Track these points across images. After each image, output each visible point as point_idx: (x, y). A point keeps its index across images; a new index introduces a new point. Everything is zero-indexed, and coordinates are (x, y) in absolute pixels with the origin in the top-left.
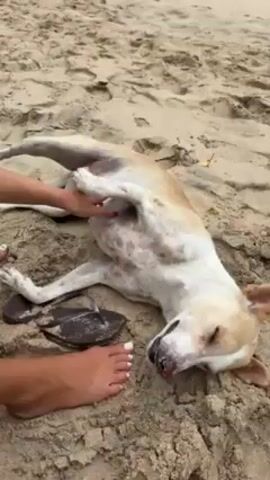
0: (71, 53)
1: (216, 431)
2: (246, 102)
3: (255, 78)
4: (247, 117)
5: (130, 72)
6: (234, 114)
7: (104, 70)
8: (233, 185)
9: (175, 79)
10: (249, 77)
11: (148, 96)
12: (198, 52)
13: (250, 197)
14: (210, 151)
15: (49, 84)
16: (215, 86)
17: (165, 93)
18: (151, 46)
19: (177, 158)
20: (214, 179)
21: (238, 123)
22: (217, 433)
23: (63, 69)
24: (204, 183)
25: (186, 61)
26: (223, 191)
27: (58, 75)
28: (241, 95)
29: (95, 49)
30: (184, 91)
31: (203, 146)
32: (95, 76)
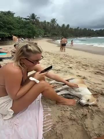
0: (65, 63)
1: (90, 110)
2: (98, 72)
3: (100, 69)
4: (98, 74)
5: (76, 66)
6: (95, 74)
7: (71, 65)
8: (95, 83)
9: (84, 68)
10: (99, 69)
11: (79, 70)
12: (89, 64)
13: (98, 85)
14: (91, 78)
15: (61, 66)
16: (92, 69)
17: (82, 69)
18: (80, 63)
19: (84, 78)
20: (91, 82)
21: (96, 75)
22: (90, 111)
23: (64, 65)
24: (89, 82)
25: (86, 66)
26: (93, 84)
27: (63, 65)
28: (97, 71)
29: (70, 63)
30: (86, 70)
31: (89, 78)
32: (69, 66)
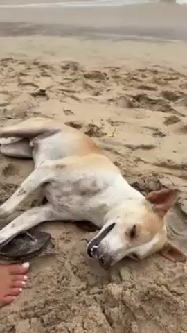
0: (22, 74)
1: (115, 310)
2: (138, 98)
3: (144, 84)
4: (138, 107)
5: (62, 84)
6: (130, 106)
7: (43, 83)
8: (129, 147)
9: (91, 87)
10: (139, 84)
11: (73, 97)
12: (107, 71)
13: (141, 154)
14: (113, 128)
15: (5, 93)
16: (116, 90)
17: (84, 95)
18: (76, 69)
19: (92, 132)
20: (118, 144)
21: (132, 111)
23: (17, 84)
24: (110, 146)
25: (98, 76)
26: (123, 151)
27: (13, 87)
28: (135, 94)
29: (38, 72)
30: (97, 94)
31: (109, 125)
32: (37, 87)
